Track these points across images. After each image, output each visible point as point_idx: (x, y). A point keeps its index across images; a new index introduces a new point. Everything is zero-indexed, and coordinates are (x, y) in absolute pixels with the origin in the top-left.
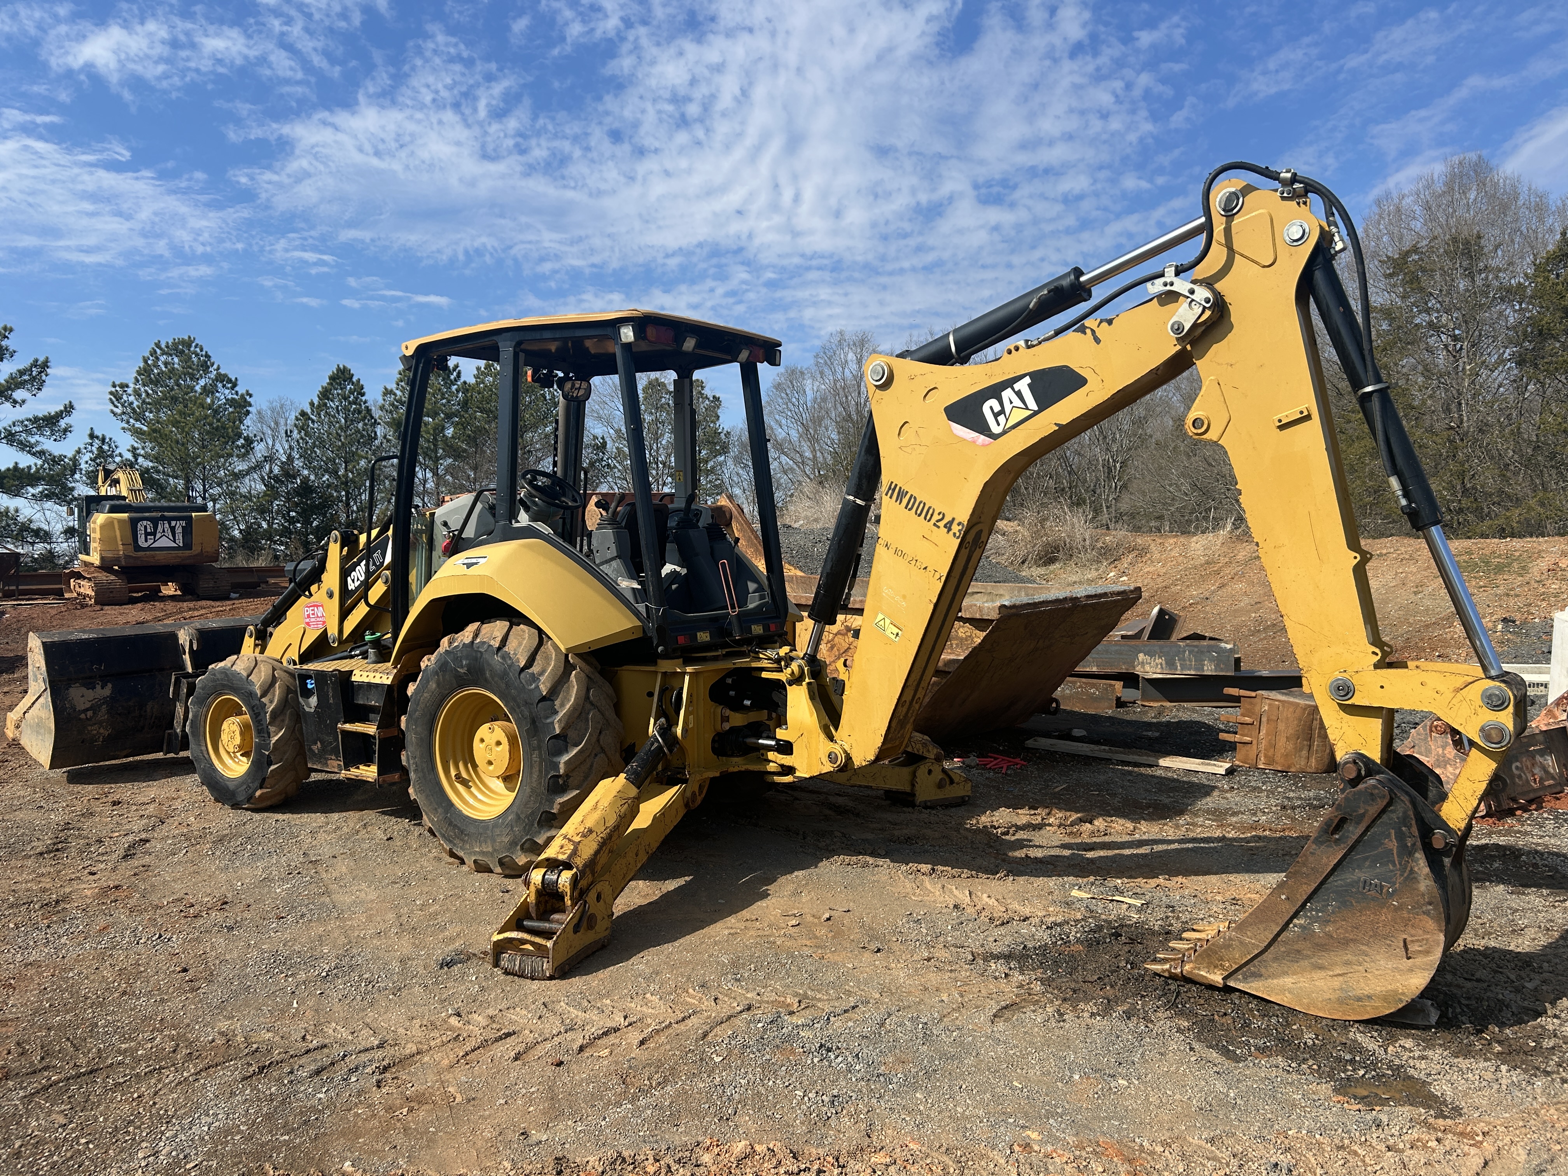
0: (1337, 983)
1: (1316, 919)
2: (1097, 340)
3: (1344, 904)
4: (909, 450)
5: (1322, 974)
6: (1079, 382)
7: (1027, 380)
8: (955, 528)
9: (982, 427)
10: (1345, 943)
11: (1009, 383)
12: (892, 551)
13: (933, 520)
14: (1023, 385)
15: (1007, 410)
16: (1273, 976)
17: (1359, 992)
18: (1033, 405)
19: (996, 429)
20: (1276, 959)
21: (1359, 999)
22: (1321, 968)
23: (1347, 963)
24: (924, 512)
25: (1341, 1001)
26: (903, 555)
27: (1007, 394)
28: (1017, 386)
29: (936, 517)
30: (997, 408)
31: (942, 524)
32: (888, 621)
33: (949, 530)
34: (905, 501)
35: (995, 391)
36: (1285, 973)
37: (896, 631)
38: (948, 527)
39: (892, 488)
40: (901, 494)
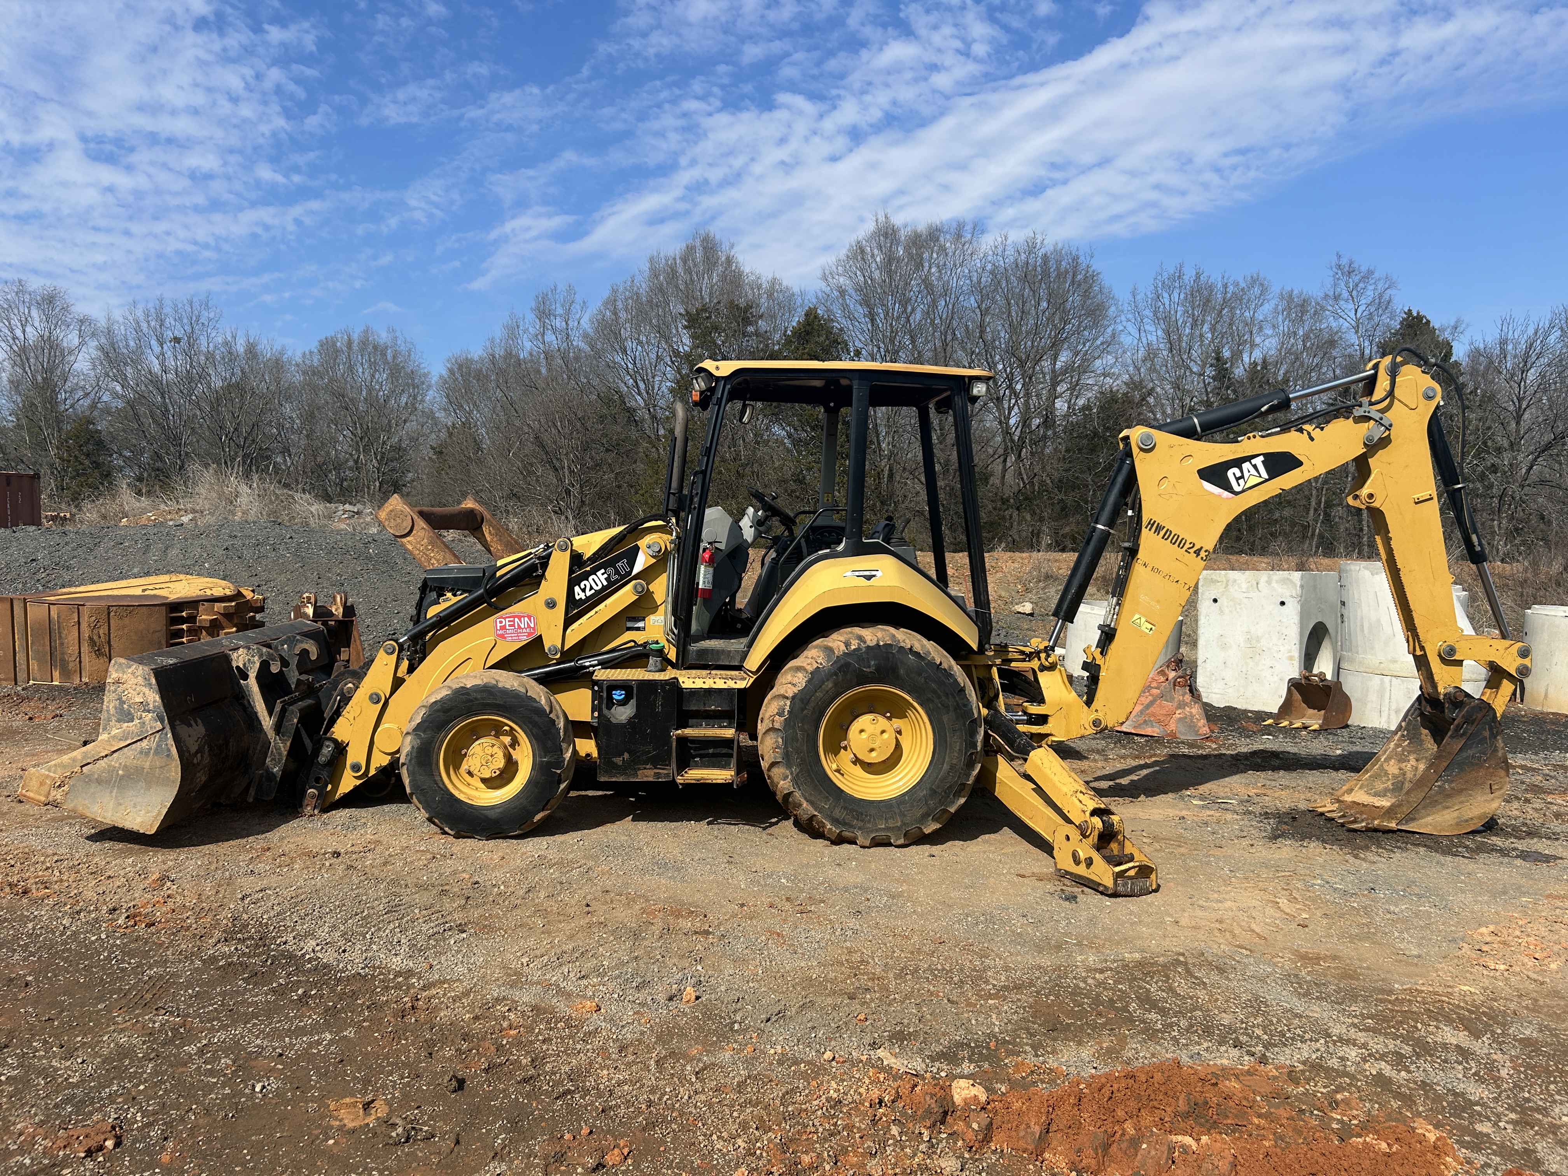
0: (1455, 814)
1: (1447, 781)
2: (1312, 439)
3: (1462, 770)
4: (1167, 497)
5: (1448, 811)
6: (1298, 463)
7: (1261, 458)
8: (1203, 554)
9: (1228, 487)
10: (1460, 791)
11: (1249, 459)
12: (1149, 568)
13: (1185, 548)
14: (1258, 461)
15: (1246, 477)
16: (1422, 818)
17: (1466, 817)
18: (1265, 475)
19: (1237, 488)
20: (1424, 808)
21: (1467, 821)
22: (1448, 808)
23: (1461, 802)
24: (1179, 542)
25: (1457, 824)
26: (1159, 571)
27: (1246, 466)
28: (1254, 461)
29: (1187, 546)
30: (1238, 474)
31: (1192, 551)
32: (1143, 620)
33: (1198, 555)
34: (1162, 533)
35: (1238, 463)
36: (1429, 815)
37: (1150, 626)
38: (1197, 553)
39: (1151, 524)
40: (1159, 529)
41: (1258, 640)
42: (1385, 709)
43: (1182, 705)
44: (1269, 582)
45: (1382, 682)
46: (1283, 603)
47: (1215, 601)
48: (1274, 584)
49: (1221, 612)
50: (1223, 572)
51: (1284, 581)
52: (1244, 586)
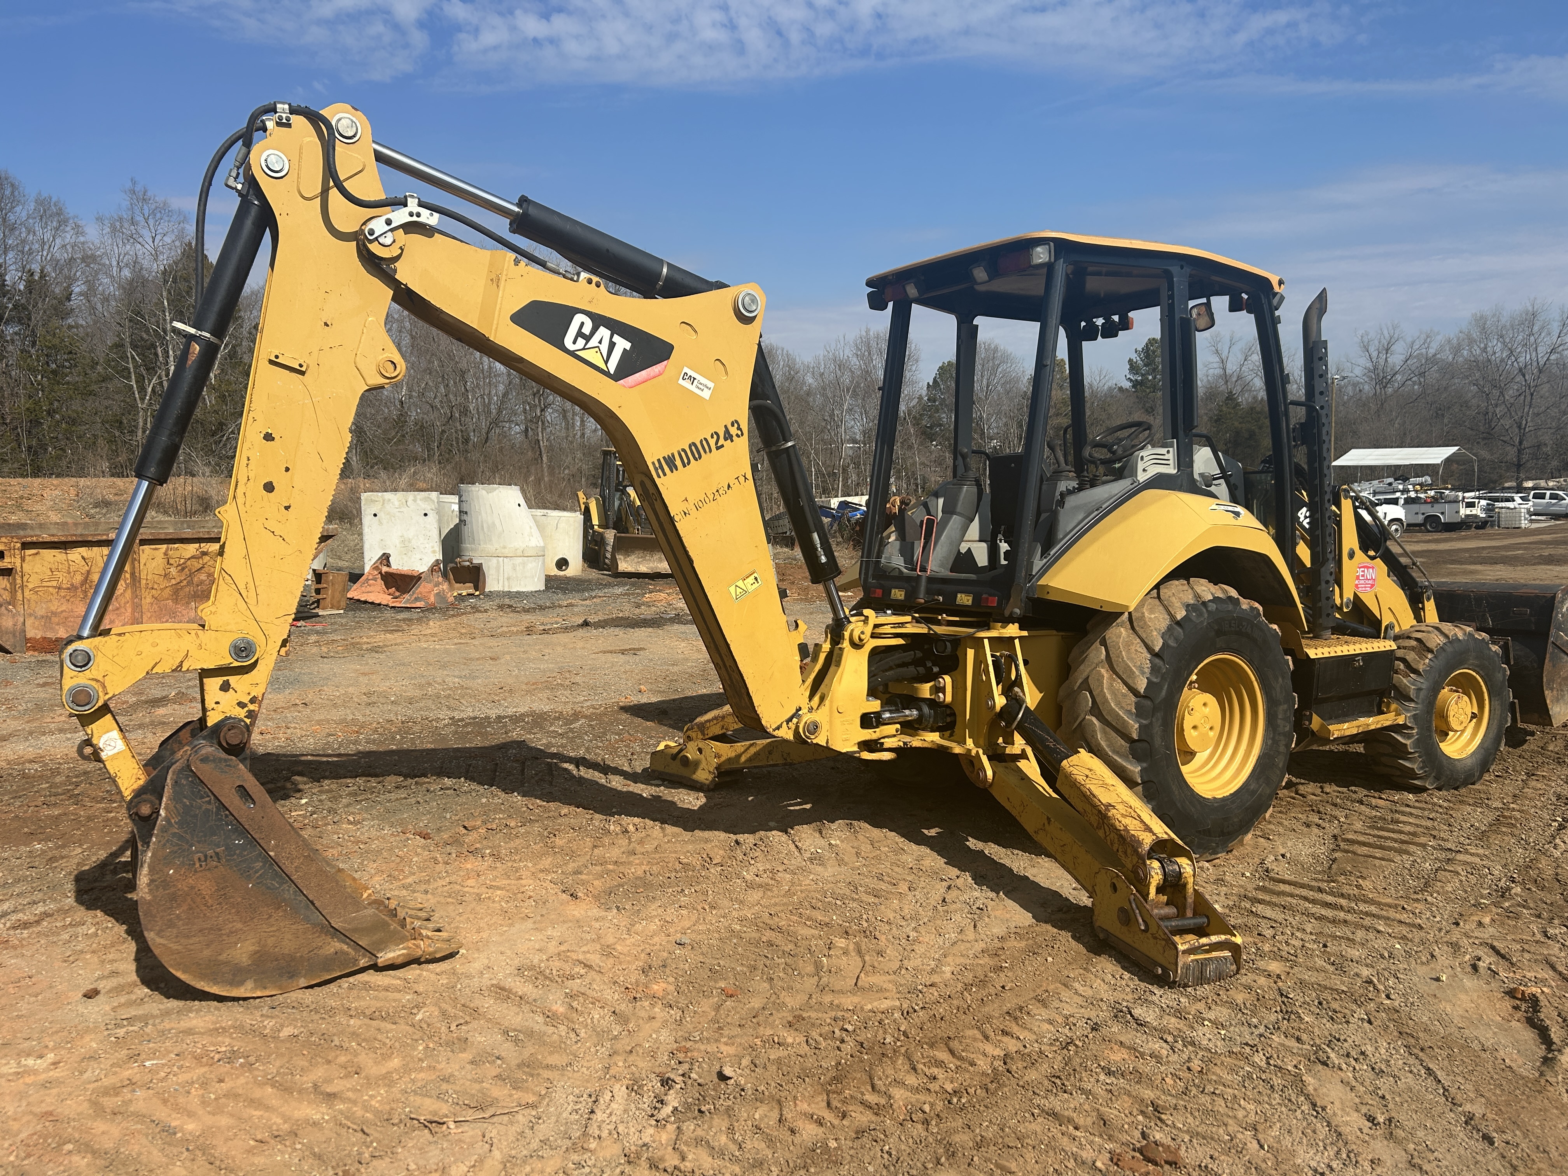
41: (410, 541)
42: (501, 578)
43: (437, 584)
44: (415, 500)
45: (498, 562)
46: (426, 515)
47: (375, 515)
48: (419, 502)
49: (381, 523)
50: (380, 494)
51: (428, 499)
52: (397, 503)
